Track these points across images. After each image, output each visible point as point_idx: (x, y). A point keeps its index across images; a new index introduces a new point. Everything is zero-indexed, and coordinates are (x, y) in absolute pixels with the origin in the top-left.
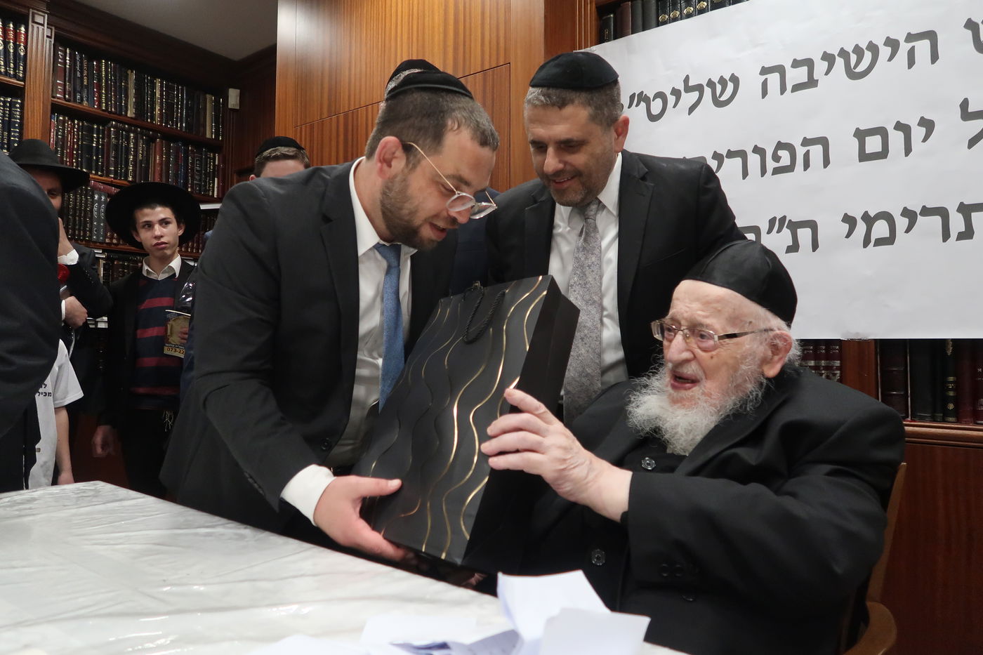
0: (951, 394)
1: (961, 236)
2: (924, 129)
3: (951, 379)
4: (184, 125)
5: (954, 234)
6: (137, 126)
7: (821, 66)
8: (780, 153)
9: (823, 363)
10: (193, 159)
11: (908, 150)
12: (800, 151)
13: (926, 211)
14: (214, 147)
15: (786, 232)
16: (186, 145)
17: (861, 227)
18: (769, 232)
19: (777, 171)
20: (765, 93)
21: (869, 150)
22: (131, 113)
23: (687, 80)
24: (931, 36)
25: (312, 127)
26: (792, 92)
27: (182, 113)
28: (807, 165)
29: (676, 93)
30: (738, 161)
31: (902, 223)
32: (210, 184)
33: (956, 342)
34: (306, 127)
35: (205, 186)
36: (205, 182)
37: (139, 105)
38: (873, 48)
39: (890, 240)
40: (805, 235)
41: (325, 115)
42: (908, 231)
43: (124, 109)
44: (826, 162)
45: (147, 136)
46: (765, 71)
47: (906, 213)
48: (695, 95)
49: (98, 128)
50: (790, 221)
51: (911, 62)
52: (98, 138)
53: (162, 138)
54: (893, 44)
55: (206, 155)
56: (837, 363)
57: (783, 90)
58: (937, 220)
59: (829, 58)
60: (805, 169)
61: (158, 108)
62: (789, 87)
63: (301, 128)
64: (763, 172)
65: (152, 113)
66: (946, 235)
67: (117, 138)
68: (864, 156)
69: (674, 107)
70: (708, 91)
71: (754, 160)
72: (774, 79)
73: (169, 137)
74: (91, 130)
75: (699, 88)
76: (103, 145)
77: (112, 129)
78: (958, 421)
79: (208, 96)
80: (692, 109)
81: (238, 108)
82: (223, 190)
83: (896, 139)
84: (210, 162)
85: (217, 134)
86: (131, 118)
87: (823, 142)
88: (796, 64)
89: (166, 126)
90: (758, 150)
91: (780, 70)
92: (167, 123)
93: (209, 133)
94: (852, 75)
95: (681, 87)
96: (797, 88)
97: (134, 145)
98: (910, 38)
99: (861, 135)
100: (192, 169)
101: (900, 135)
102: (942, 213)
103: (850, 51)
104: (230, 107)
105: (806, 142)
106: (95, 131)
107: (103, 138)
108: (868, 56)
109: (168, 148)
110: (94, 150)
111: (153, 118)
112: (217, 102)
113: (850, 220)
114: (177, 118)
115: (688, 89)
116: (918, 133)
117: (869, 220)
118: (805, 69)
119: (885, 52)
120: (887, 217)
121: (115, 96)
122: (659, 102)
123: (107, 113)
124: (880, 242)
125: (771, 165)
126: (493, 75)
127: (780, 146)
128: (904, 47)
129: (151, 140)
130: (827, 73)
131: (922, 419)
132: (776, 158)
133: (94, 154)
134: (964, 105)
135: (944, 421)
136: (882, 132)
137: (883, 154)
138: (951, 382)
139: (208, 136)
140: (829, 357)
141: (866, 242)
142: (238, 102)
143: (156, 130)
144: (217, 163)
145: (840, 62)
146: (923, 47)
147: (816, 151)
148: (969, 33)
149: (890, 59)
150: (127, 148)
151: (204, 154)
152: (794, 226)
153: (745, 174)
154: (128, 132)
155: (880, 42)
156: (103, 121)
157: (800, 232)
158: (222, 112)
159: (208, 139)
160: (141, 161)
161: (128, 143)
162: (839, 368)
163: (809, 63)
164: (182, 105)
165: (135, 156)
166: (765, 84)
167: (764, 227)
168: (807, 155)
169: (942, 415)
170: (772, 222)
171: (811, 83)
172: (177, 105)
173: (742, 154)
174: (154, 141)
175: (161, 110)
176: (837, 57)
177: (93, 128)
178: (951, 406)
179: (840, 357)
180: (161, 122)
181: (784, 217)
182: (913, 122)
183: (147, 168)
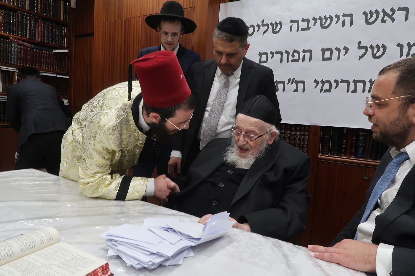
0: (344, 146)
1: (353, 91)
2: (345, 51)
3: (344, 141)
4: (51, 14)
5: (351, 91)
6: (30, 14)
7: (312, 22)
8: (295, 54)
9: (303, 133)
10: (55, 30)
11: (339, 58)
12: (302, 54)
13: (342, 81)
14: (64, 24)
15: (294, 84)
16: (52, 22)
17: (320, 85)
18: (288, 84)
19: (293, 61)
20: (291, 30)
21: (325, 57)
22: (27, 8)
23: (263, 21)
24: (351, 16)
25: (110, 23)
26: (301, 31)
27: (50, 8)
28: (303, 60)
29: (258, 26)
30: (279, 55)
31: (334, 85)
32: (63, 41)
33: (347, 128)
34: (108, 23)
35: (61, 41)
36: (61, 40)
37: (31, 4)
38: (331, 17)
39: (329, 91)
40: (300, 86)
41: (116, 19)
42: (335, 88)
43: (24, 6)
44: (310, 60)
45: (35, 18)
46: (292, 21)
47: (336, 81)
48: (266, 28)
49: (13, 14)
50: (296, 80)
51: (343, 25)
52: (13, 19)
53: (42, 20)
54: (338, 17)
55: (61, 28)
56: (307, 134)
57: (298, 30)
58: (346, 84)
59: (315, 19)
60: (303, 61)
61: (39, 6)
62: (300, 29)
63: (106, 23)
64: (288, 61)
65: (37, 8)
66: (348, 91)
67: (21, 19)
68: (324, 59)
69: (257, 31)
70: (270, 27)
71: (285, 56)
72: (295, 25)
73: (45, 19)
74: (10, 15)
75: (267, 25)
76: (15, 22)
77: (19, 15)
78: (345, 156)
79: (62, 2)
80: (264, 33)
81: (75, 7)
82: (68, 43)
83: (335, 53)
84: (63, 31)
85: (66, 19)
86: (28, 10)
87: (310, 51)
88: (303, 20)
89: (43, 14)
90: (287, 52)
91: (297, 22)
92: (44, 13)
93: (62, 18)
94: (323, 27)
95: (261, 24)
96: (303, 30)
97: (29, 22)
98: (344, 15)
99: (323, 50)
100: (55, 34)
101: (337, 52)
102: (348, 82)
103: (323, 18)
104: (71, 7)
105: (304, 51)
106: (12, 15)
107: (15, 19)
108: (329, 20)
109: (44, 24)
110: (11, 24)
111: (37, 10)
112: (65, 4)
113: (316, 82)
114: (48, 11)
115: (263, 25)
116: (343, 52)
117: (323, 83)
118: (306, 22)
119: (335, 20)
120: (329, 82)
122: (252, 28)
123: (17, 7)
124: (326, 91)
125: (291, 58)
126: (187, 11)
127: (295, 51)
128: (342, 19)
129: (36, 21)
130: (314, 25)
131: (334, 154)
132: (293, 56)
133: (11, 25)
134: (359, 43)
135: (341, 155)
136: (330, 50)
137: (330, 59)
138: (344, 142)
139: (62, 19)
140: (305, 131)
141: (321, 91)
142: (75, 5)
143: (39, 16)
144: (66, 32)
145: (319, 21)
146: (348, 19)
147: (307, 55)
148: (364, 16)
149: (336, 23)
150: (26, 23)
151: (60, 27)
152: (297, 82)
153: (281, 61)
154: (27, 16)
155: (333, 16)
156: (15, 10)
157: (299, 84)
158: (68, 8)
159: (62, 21)
160: (33, 30)
161: (27, 21)
162: (308, 135)
163: (308, 20)
164: (50, 5)
165: (30, 27)
166: (291, 27)
167: (286, 82)
168: (304, 56)
169: (340, 153)
170: (289, 80)
171: (308, 28)
172: (48, 5)
173: (281, 53)
174: (38, 21)
175: (41, 7)
176: (318, 19)
177: (11, 14)
178: (343, 151)
179: (308, 131)
180: (41, 12)
181: (294, 79)
182: (341, 48)
183: (35, 33)
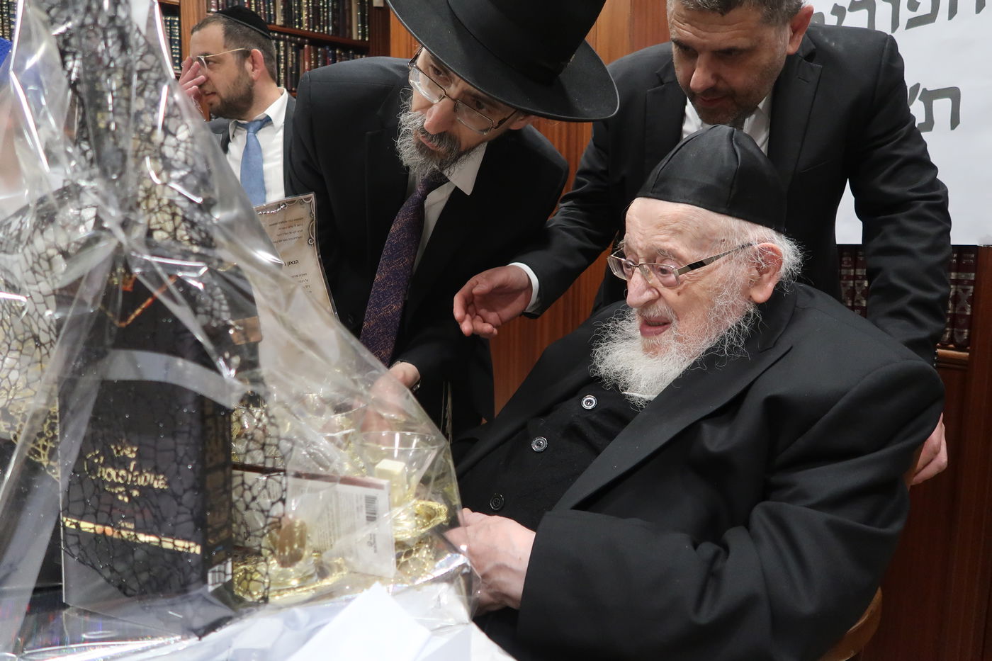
4: (330, 28)
6: (285, 34)
14: (360, 49)
15: (917, 105)
16: (334, 49)
19: (912, 23)
22: (279, 21)
27: (328, 16)
28: (953, 12)
30: (863, 13)
37: (287, 12)
40: (941, 108)
43: (273, 18)
45: (296, 42)
50: (925, 90)
53: (310, 44)
56: (971, 276)
60: (951, 17)
61: (305, 13)
64: (894, 25)
65: (299, 19)
71: (883, 10)
73: (316, 42)
81: (381, 4)
85: (363, 35)
86: (280, 26)
89: (313, 31)
92: (314, 28)
93: (356, 35)
97: (284, 53)
104: (374, 5)
109: (316, 53)
111: (300, 23)
112: (362, 1)
114: (323, 22)
121: (264, 4)
125: (905, 14)
129: (299, 47)
132: (913, 4)
139: (355, 37)
142: (382, 0)
143: (304, 36)
152: (928, 97)
154: (278, 40)
157: (937, 104)
158: (367, 11)
159: (355, 40)
160: (291, 69)
161: (279, 52)
162: (973, 283)
164: (328, 8)
165: (286, 63)
172: (324, 8)
174: (302, 47)
175: (308, 15)
179: (975, 268)
180: (309, 27)
181: (916, 85)
183: (298, 74)
